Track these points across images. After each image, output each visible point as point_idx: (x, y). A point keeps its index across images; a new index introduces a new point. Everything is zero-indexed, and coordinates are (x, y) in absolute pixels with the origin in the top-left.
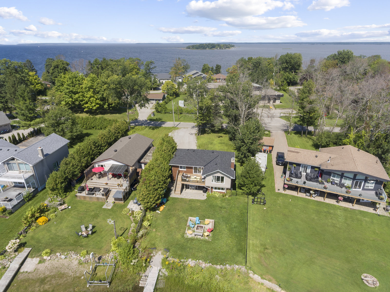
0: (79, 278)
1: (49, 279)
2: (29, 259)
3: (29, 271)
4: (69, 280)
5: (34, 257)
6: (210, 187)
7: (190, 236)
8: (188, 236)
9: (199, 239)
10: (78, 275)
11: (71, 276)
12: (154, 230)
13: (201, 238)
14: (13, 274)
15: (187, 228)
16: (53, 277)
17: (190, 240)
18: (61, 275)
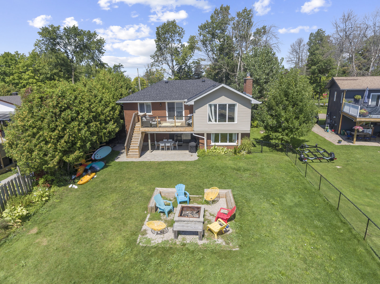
6: (205, 135)
7: (157, 240)
8: (149, 241)
9: (192, 249)
12: (34, 231)
13: (200, 243)
15: (148, 216)
17: (156, 253)
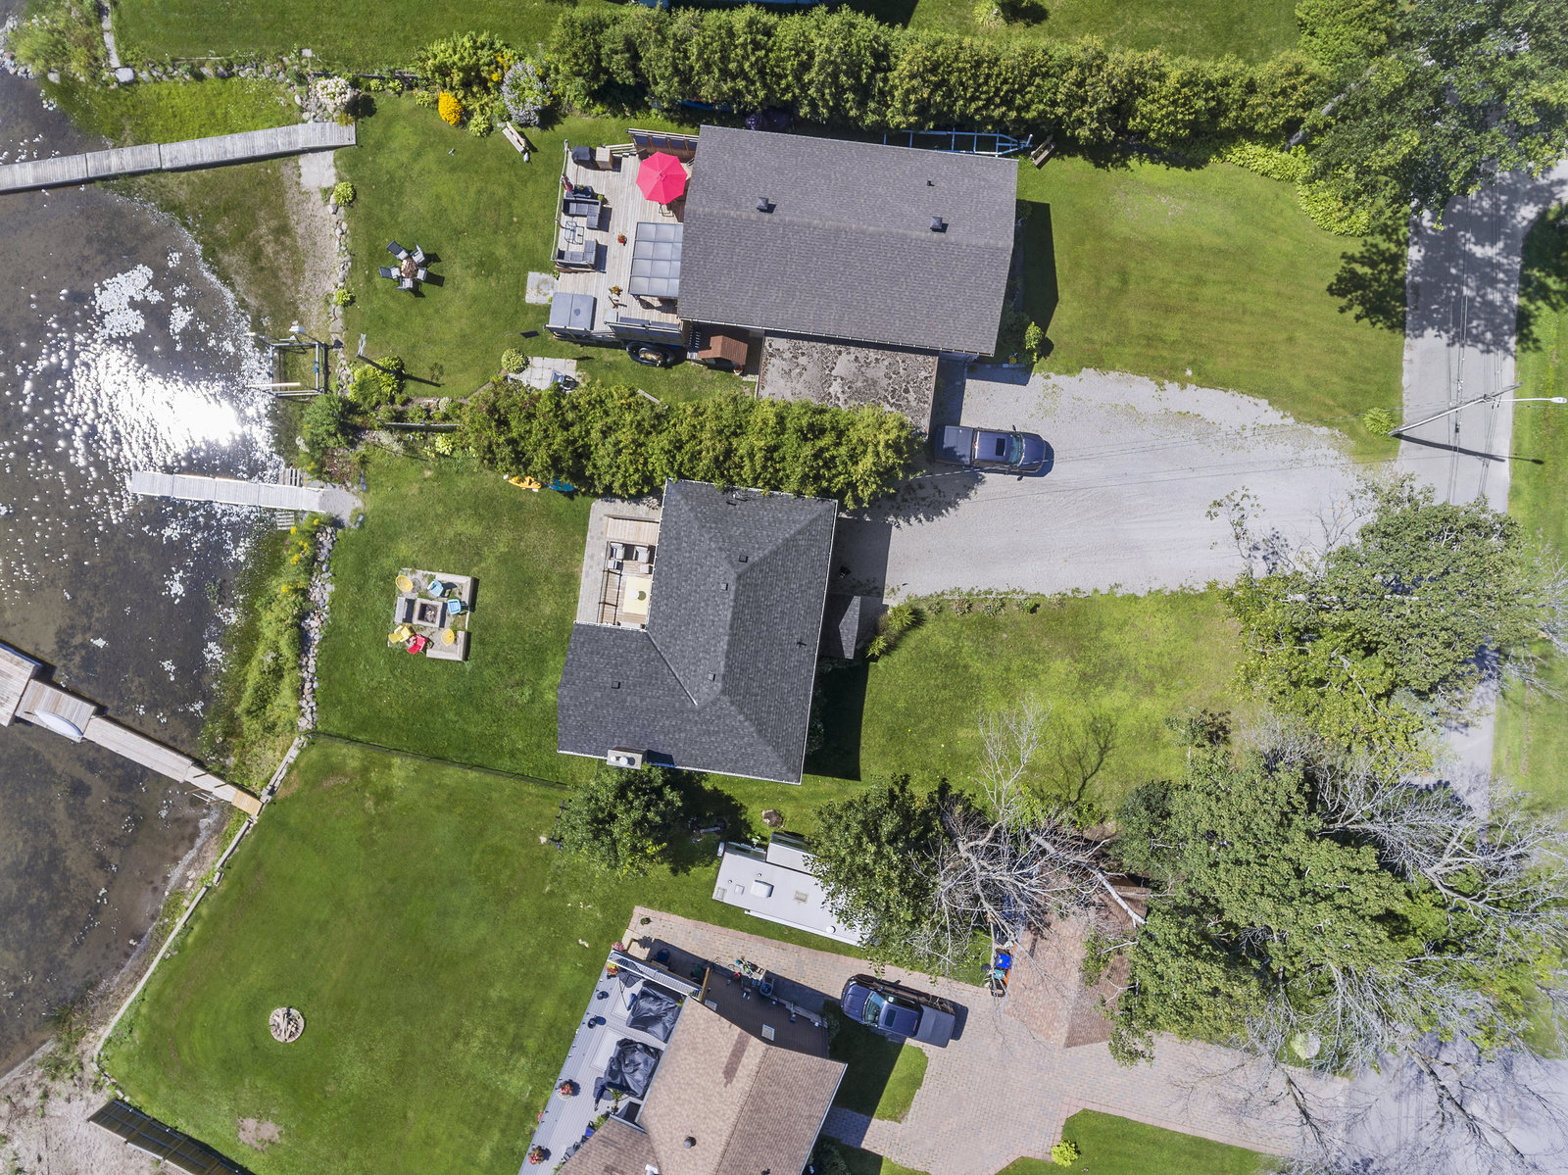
0: (295, 316)
1: (288, 241)
2: (330, 155)
3: (302, 180)
4: (287, 294)
5: (336, 166)
10: (302, 308)
11: (298, 292)
12: (428, 474)
14: (282, 149)
16: (294, 250)
18: (297, 270)
